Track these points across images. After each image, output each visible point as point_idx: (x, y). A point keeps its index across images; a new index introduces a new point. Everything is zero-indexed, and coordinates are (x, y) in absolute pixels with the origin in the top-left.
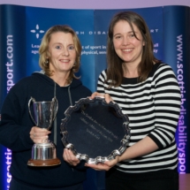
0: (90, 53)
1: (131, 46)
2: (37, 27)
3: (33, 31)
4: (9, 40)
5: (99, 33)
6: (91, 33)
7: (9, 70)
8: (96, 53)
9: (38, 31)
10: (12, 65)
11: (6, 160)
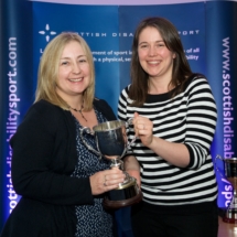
0: (114, 60)
1: (159, 58)
2: (47, 28)
3: (42, 33)
4: (11, 44)
5: (125, 35)
6: (114, 35)
7: (11, 82)
8: (121, 60)
9: (48, 33)
10: (15, 74)
11: (8, 194)
